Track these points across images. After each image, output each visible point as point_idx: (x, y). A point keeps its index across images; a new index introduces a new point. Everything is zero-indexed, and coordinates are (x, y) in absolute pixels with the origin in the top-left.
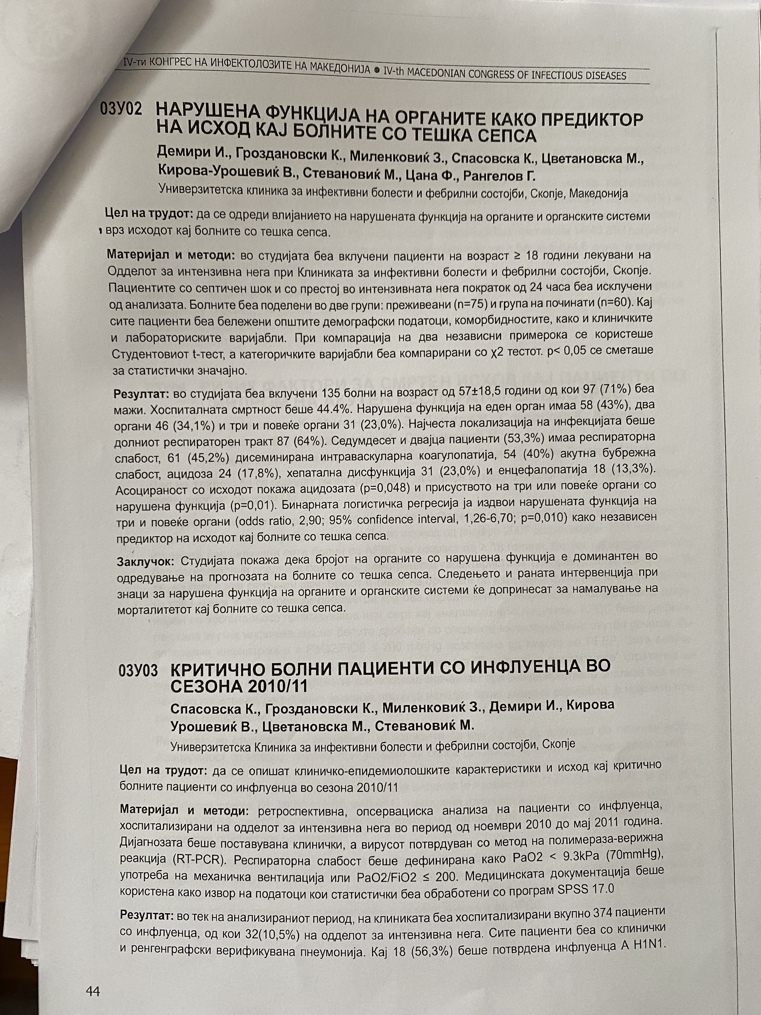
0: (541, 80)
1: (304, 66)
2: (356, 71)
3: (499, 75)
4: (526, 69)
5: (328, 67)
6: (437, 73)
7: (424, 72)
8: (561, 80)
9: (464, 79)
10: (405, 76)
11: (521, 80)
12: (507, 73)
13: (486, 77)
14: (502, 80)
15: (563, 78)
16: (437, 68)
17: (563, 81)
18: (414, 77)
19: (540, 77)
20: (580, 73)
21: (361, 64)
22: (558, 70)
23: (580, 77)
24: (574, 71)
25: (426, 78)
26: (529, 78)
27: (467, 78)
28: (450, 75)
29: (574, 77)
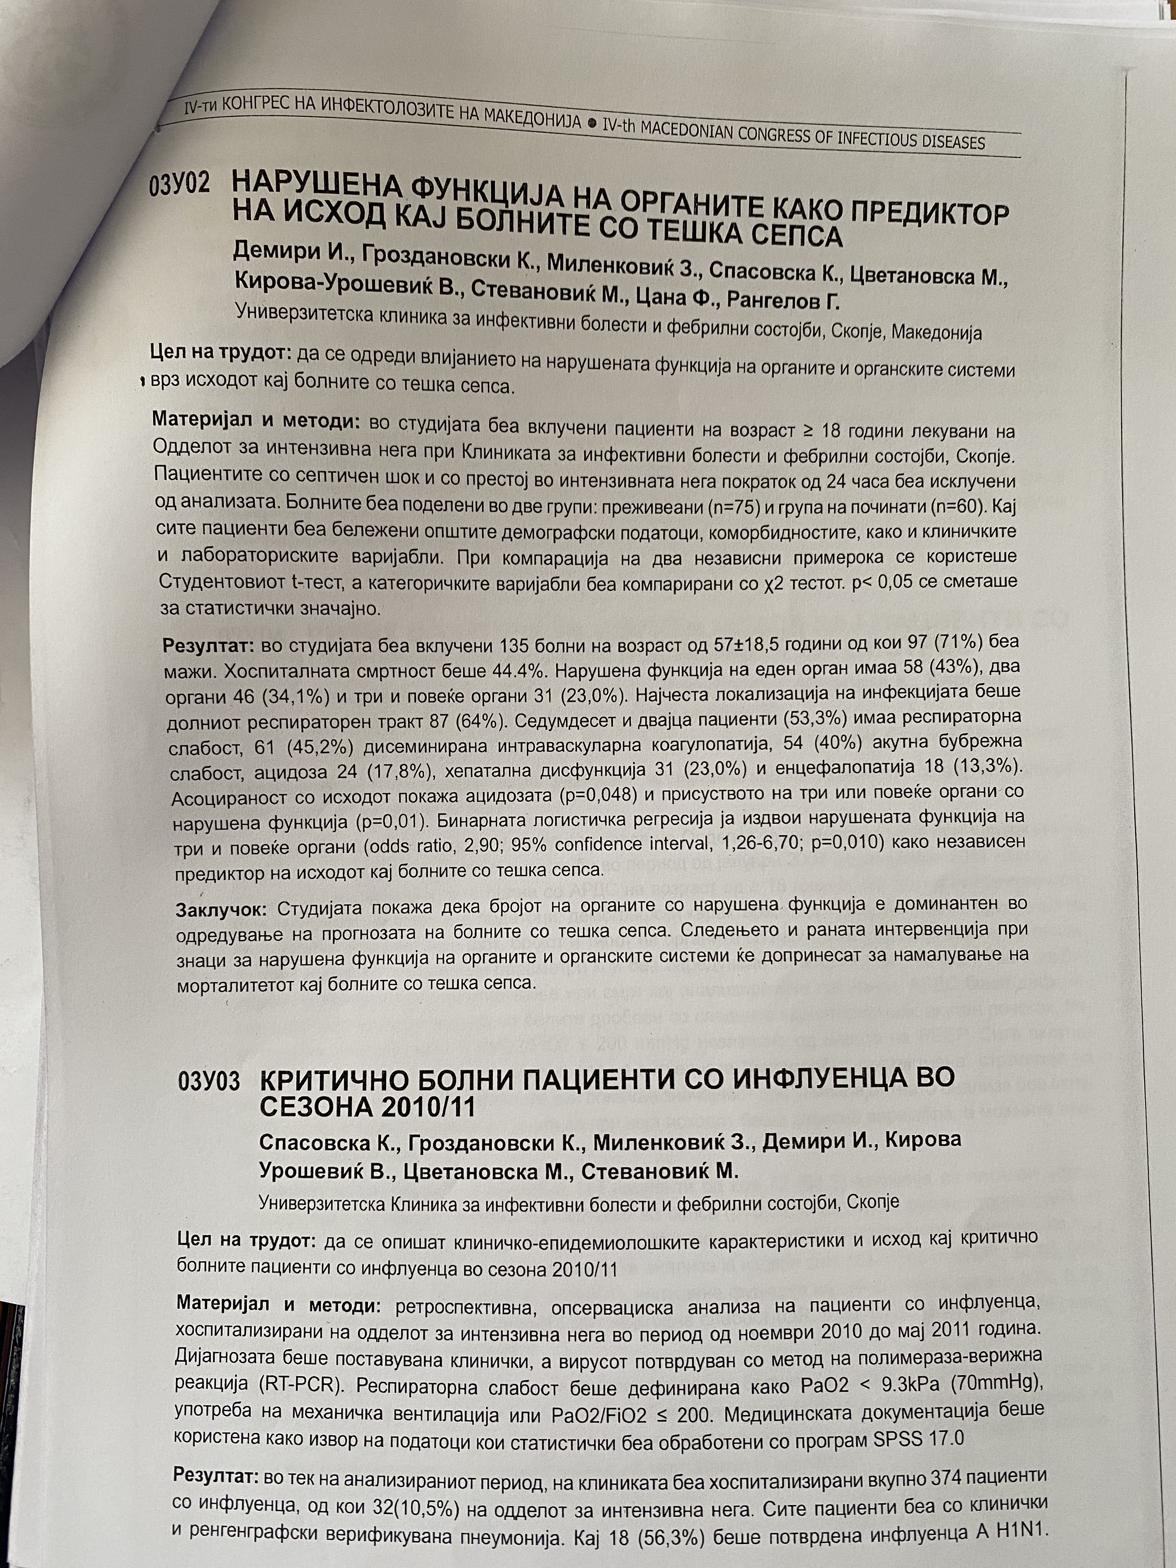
0: (852, 146)
1: (474, 114)
2: (558, 125)
3: (786, 136)
4: (829, 128)
5: (513, 116)
6: (688, 130)
7: (667, 128)
8: (883, 147)
9: (730, 141)
10: (638, 134)
11: (820, 146)
12: (799, 133)
13: (765, 139)
14: (790, 144)
15: (887, 144)
16: (689, 122)
17: (887, 148)
18: (651, 137)
19: (850, 142)
20: (914, 137)
21: (566, 112)
22: (880, 130)
23: (914, 143)
24: (905, 133)
25: (670, 137)
26: (833, 142)
27: (736, 140)
28: (709, 135)
29: (905, 142)
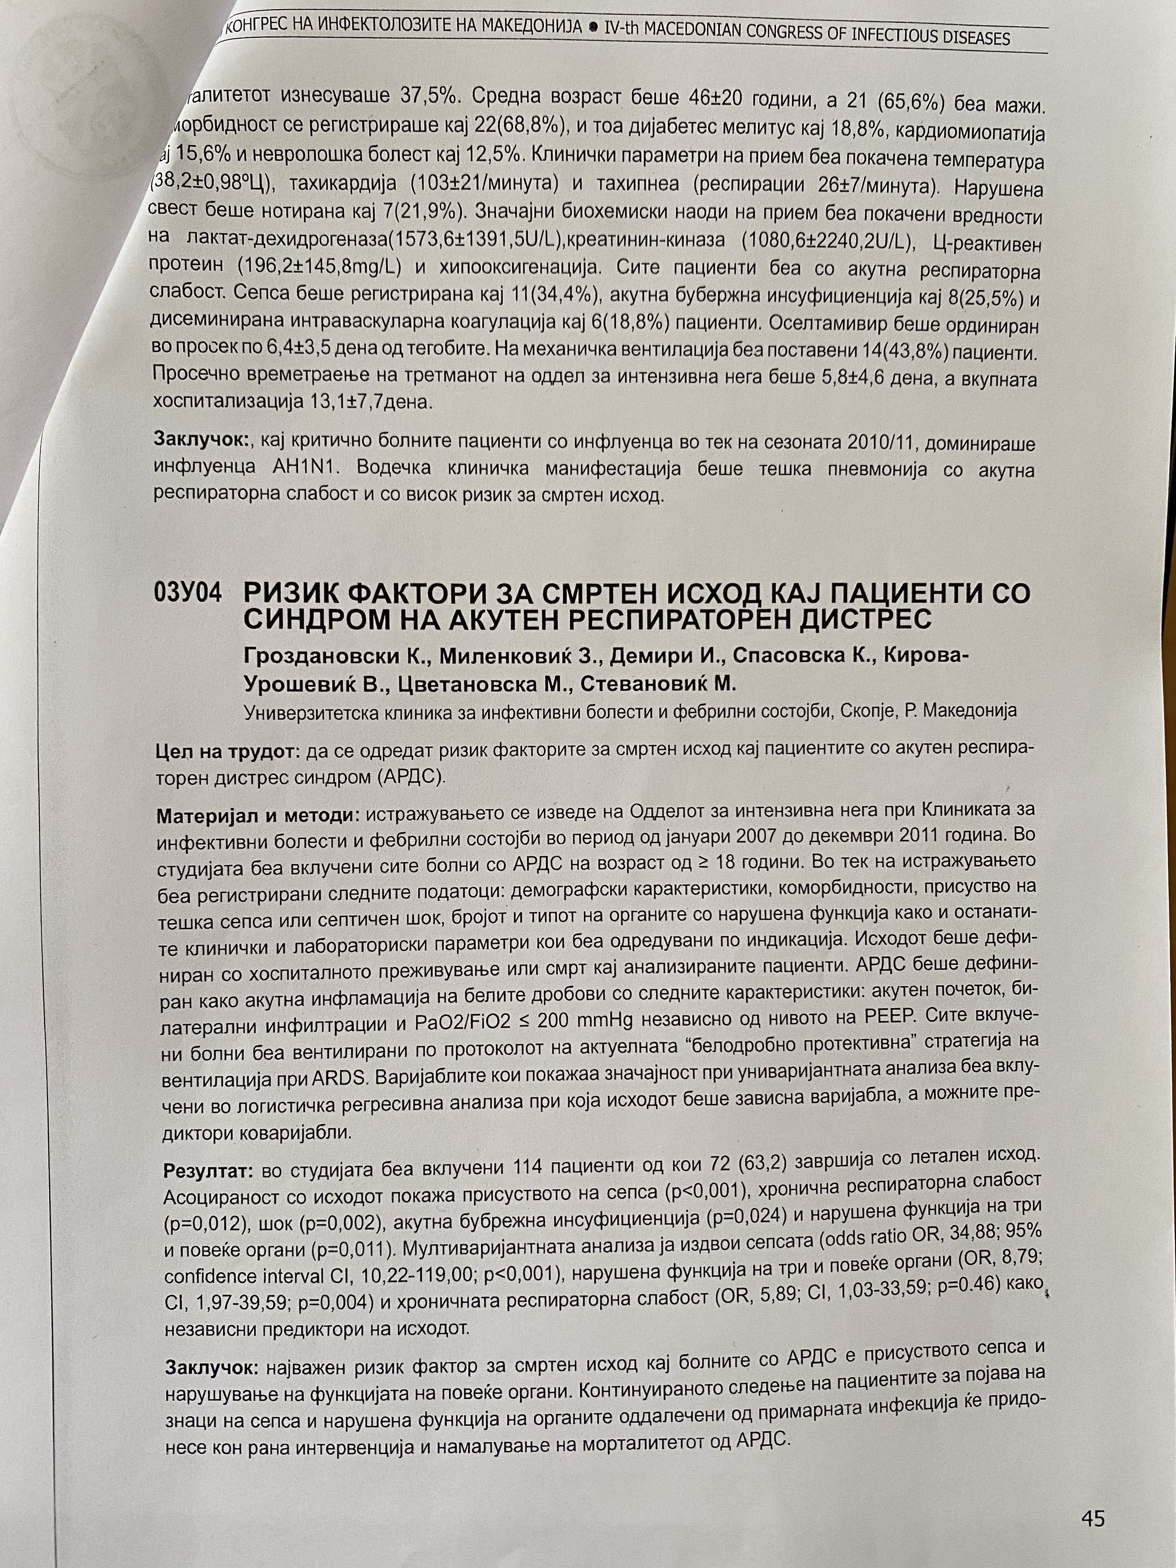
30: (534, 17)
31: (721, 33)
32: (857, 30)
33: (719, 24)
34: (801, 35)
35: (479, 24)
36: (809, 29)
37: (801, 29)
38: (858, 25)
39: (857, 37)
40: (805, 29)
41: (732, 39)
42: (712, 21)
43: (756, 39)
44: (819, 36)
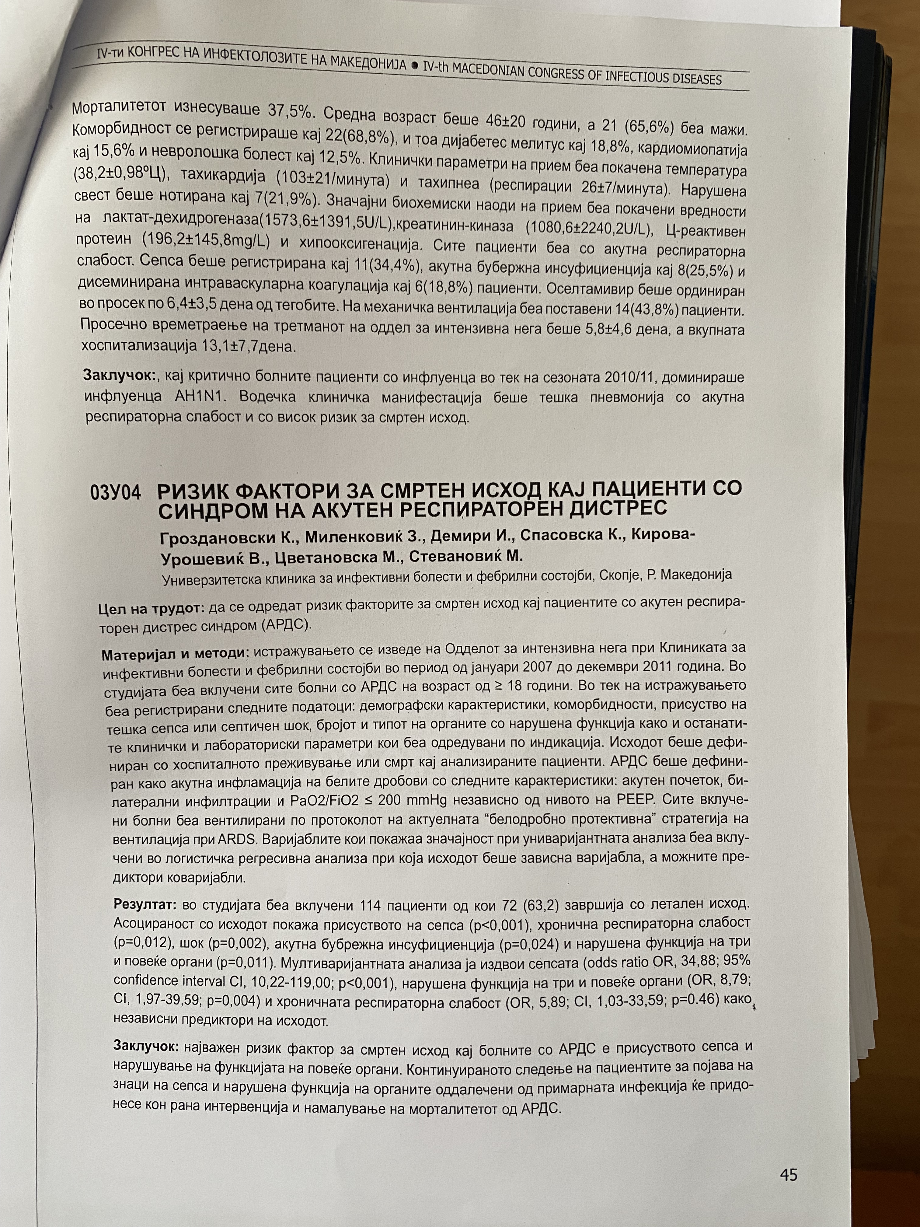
30: (370, 56)
31: (510, 73)
32: (609, 73)
33: (508, 67)
34: (569, 76)
35: (328, 60)
36: (575, 72)
37: (568, 71)
38: (610, 69)
39: (609, 78)
40: (571, 72)
41: (518, 78)
42: (502, 64)
43: (536, 78)
44: (581, 77)
